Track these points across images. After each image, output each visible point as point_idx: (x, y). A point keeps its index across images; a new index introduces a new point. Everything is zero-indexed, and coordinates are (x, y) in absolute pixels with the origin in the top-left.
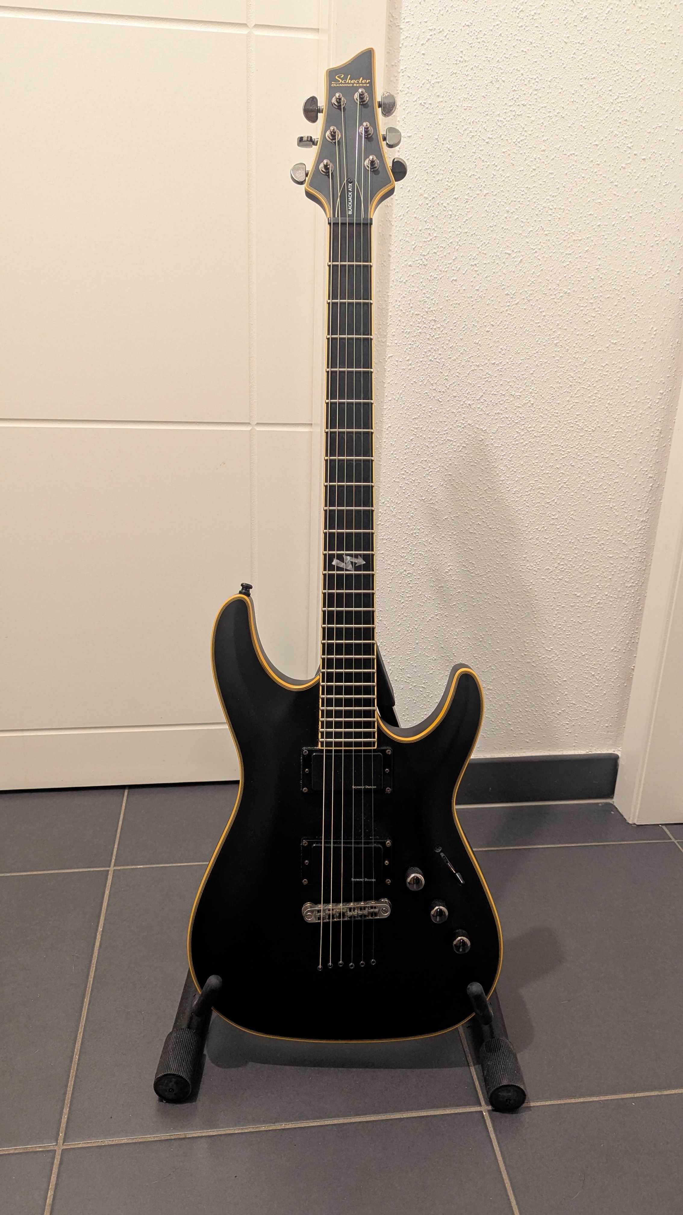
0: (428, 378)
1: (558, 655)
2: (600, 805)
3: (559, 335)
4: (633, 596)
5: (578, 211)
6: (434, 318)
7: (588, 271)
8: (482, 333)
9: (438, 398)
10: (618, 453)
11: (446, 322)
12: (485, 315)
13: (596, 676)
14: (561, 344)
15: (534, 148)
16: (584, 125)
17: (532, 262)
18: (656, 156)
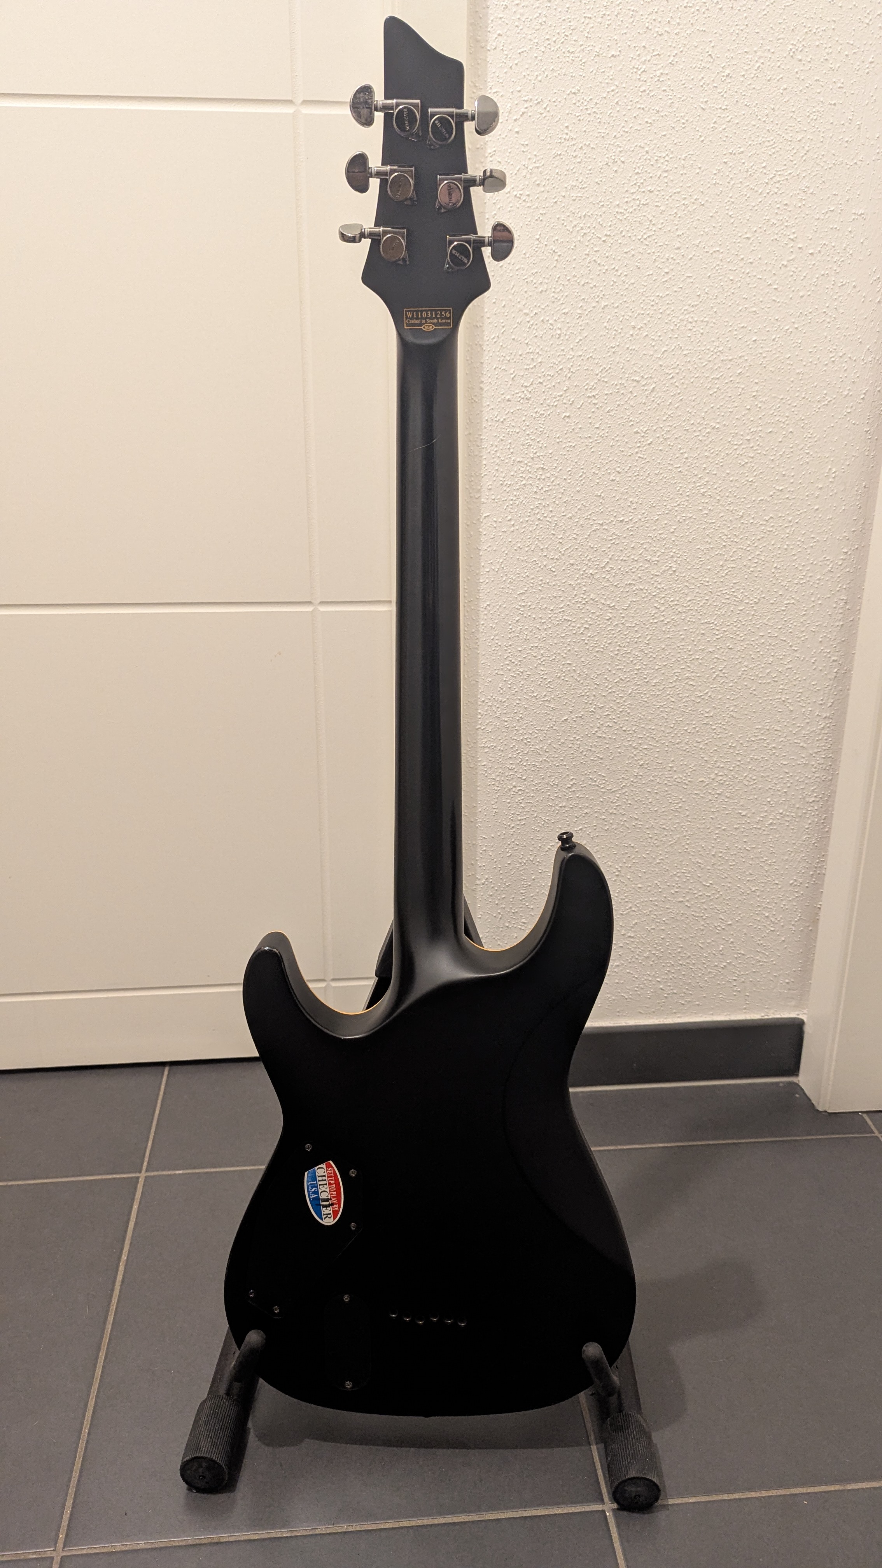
0: (536, 542)
1: (719, 892)
2: (781, 1085)
3: (707, 482)
4: (817, 815)
5: (726, 324)
6: (542, 466)
7: (742, 399)
8: (606, 483)
9: (550, 567)
10: (790, 631)
11: (558, 470)
12: (608, 459)
13: (771, 918)
14: (710, 493)
15: (665, 246)
16: (730, 214)
17: (668, 390)
18: (827, 249)
